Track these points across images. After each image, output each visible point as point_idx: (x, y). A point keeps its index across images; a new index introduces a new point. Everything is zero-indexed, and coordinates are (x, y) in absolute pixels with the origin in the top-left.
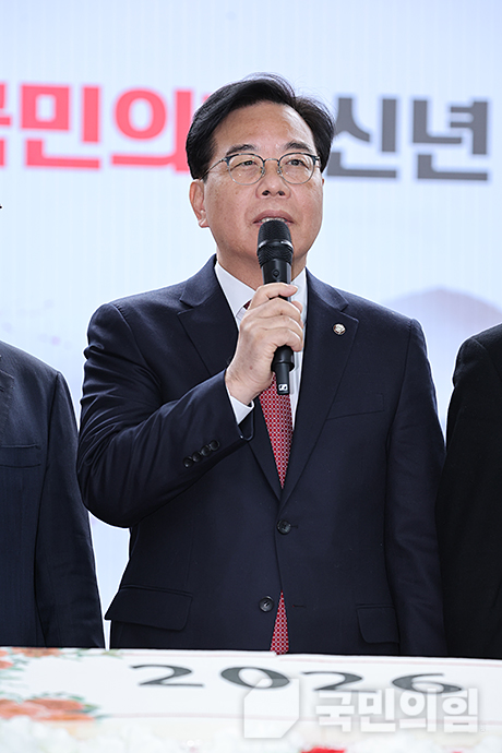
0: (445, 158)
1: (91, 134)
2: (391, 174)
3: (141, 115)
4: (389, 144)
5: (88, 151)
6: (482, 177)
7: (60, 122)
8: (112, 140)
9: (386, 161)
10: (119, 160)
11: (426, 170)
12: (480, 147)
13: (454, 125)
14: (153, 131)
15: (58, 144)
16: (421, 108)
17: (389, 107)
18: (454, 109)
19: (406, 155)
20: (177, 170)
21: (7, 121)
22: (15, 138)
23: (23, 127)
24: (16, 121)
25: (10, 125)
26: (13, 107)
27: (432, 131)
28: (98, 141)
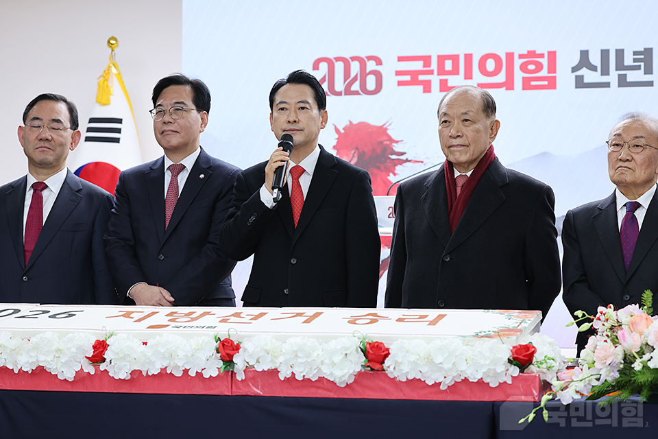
0: (632, 76)
1: (468, 75)
2: (607, 85)
3: (490, 65)
4: (605, 71)
6: (650, 84)
7: (455, 71)
8: (478, 78)
9: (605, 79)
11: (623, 82)
12: (649, 70)
13: (635, 60)
14: (496, 72)
15: (454, 81)
16: (620, 53)
17: (605, 54)
18: (635, 53)
19: (613, 77)
20: (507, 89)
21: (431, 72)
22: (435, 80)
23: (438, 74)
24: (436, 72)
25: (433, 74)
26: (434, 66)
27: (626, 64)
28: (471, 78)
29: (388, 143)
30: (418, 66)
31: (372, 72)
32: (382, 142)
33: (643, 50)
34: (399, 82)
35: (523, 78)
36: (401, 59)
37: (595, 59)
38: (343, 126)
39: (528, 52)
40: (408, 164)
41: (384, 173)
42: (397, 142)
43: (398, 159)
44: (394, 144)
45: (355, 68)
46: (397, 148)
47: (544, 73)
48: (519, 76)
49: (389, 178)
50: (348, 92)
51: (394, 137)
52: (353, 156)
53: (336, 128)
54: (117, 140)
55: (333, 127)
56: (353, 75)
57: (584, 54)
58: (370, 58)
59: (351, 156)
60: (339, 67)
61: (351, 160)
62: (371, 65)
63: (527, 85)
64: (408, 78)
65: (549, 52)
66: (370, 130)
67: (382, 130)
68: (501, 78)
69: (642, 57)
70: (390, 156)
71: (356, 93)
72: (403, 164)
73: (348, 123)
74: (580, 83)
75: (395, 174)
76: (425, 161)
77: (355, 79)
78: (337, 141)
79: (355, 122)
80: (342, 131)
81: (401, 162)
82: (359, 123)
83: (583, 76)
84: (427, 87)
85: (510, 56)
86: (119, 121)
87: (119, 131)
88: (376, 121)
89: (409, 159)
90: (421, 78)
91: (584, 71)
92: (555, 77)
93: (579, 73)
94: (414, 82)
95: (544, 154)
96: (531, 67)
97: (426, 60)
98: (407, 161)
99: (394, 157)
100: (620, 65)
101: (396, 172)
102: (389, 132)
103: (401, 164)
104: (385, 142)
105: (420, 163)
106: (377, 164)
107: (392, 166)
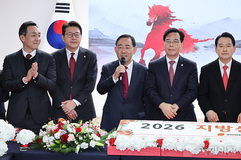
29: (169, 13)
32: (167, 13)
38: (152, 7)
40: (177, 21)
41: (168, 24)
42: (173, 13)
43: (173, 19)
44: (171, 13)
46: (173, 15)
49: (169, 26)
51: (171, 11)
52: (156, 18)
53: (149, 7)
54: (68, 12)
55: (148, 6)
59: (155, 17)
61: (155, 19)
66: (162, 8)
67: (167, 8)
70: (170, 18)
72: (175, 21)
73: (154, 5)
75: (172, 25)
76: (183, 20)
78: (149, 12)
79: (156, 5)
80: (152, 8)
81: (174, 20)
82: (158, 5)
86: (69, 4)
87: (68, 8)
88: (164, 5)
89: (177, 19)
95: (228, 18)
98: (176, 20)
99: (171, 18)
101: (172, 24)
102: (169, 9)
103: (174, 21)
104: (168, 13)
105: (181, 21)
106: (165, 21)
107: (170, 22)
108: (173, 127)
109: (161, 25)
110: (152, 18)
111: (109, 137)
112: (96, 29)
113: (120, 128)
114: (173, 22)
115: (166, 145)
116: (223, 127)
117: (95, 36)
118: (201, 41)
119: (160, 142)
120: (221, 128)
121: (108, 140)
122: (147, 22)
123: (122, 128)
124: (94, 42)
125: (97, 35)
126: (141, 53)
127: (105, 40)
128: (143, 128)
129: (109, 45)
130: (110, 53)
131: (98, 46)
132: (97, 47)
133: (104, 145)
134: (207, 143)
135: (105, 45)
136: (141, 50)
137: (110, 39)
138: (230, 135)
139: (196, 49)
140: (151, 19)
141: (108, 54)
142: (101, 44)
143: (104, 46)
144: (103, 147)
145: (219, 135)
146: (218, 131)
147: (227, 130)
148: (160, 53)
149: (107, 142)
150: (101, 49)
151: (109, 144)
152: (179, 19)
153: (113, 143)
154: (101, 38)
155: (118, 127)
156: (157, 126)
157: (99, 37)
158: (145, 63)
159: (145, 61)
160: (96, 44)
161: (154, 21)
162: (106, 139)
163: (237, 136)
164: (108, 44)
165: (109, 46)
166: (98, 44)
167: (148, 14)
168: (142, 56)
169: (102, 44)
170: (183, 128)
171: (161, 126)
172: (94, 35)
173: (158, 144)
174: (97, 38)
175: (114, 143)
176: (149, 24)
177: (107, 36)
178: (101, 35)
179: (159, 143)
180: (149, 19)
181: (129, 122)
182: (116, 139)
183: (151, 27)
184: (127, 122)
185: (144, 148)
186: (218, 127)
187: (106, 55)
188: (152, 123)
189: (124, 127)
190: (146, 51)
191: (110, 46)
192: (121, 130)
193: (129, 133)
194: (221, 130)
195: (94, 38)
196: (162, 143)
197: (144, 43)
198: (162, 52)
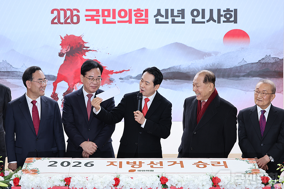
0: (177, 19)
1: (114, 17)
2: (167, 23)
3: (123, 14)
4: (167, 17)
5: (114, 20)
6: (184, 22)
7: (109, 16)
8: (118, 18)
9: (167, 20)
10: (119, 22)
11: (173, 22)
12: (183, 17)
13: (178, 13)
14: (125, 16)
15: (108, 19)
16: (172, 11)
17: (167, 11)
18: (178, 11)
19: (170, 20)
20: (129, 23)
21: (99, 16)
22: (101, 19)
23: (102, 17)
24: (101, 16)
25: (100, 17)
26: (100, 13)
27: (174, 15)
28: (115, 19)
29: (82, 43)
30: (94, 13)
31: (75, 15)
32: (80, 43)
33: (181, 9)
34: (86, 19)
35: (135, 19)
36: (87, 10)
37: (163, 13)
39: (137, 9)
40: (90, 51)
41: (81, 55)
42: (86, 43)
44: (84, 44)
45: (68, 13)
46: (86, 45)
47: (143, 17)
48: (134, 18)
49: (83, 57)
50: (66, 23)
53: (61, 37)
56: (68, 16)
57: (159, 10)
58: (75, 10)
59: (67, 48)
60: (62, 13)
62: (75, 13)
63: (137, 22)
64: (90, 18)
65: (145, 9)
66: (75, 38)
67: (80, 38)
68: (127, 19)
69: (181, 12)
70: (83, 48)
71: (69, 23)
73: (66, 35)
74: (157, 22)
75: (85, 56)
76: (97, 50)
77: (68, 18)
79: (69, 35)
80: (64, 38)
81: (88, 51)
82: (70, 35)
83: (158, 19)
84: (98, 22)
85: (130, 10)
88: (77, 35)
89: (91, 50)
90: (95, 18)
91: (159, 17)
92: (148, 19)
93: (157, 18)
94: (92, 19)
95: (144, 49)
96: (139, 15)
97: (97, 11)
98: (90, 50)
99: (85, 49)
100: (172, 15)
101: (86, 54)
102: (82, 39)
104: (81, 43)
105: (95, 51)
106: (78, 52)
107: (84, 52)
108: (82, 165)
109: (74, 56)
110: (65, 49)
111: (13, 177)
112: (4, 60)
113: (25, 167)
114: (87, 53)
115: (74, 183)
116: (135, 163)
117: (4, 68)
118: (116, 73)
119: (68, 180)
120: (133, 163)
121: (12, 180)
122: (59, 53)
123: (28, 167)
124: (2, 75)
125: (6, 67)
126: (53, 86)
127: (14, 72)
128: (50, 166)
129: (19, 77)
130: (20, 86)
131: (7, 79)
132: (5, 80)
133: (8, 186)
134: (117, 180)
135: (14, 77)
136: (53, 83)
137: (20, 72)
138: (141, 171)
139: (111, 81)
140: (63, 50)
141: (18, 87)
142: (10, 77)
143: (14, 79)
144: (7, 187)
145: (130, 171)
146: (129, 167)
147: (138, 166)
148: (74, 85)
149: (11, 182)
150: (10, 83)
151: (13, 184)
152: (93, 50)
153: (17, 184)
154: (10, 71)
155: (24, 166)
156: (65, 164)
157: (8, 69)
158: (57, 97)
159: (57, 95)
160: (5, 77)
161: (66, 52)
162: (11, 179)
163: (148, 172)
164: (17, 77)
165: (18, 79)
166: (7, 77)
167: (60, 45)
168: (55, 89)
169: (12, 77)
170: (92, 165)
171: (69, 164)
172: (2, 67)
173: (65, 183)
174: (5, 71)
175: (19, 183)
176: (61, 55)
177: (17, 69)
178: (10, 67)
179: (67, 182)
180: (61, 50)
181: (35, 160)
182: (20, 178)
183: (64, 58)
184: (33, 160)
185: (51, 188)
186: (130, 163)
187: (16, 88)
188: (60, 160)
189: (30, 165)
190: (58, 84)
191: (20, 79)
192: (26, 169)
193: (35, 172)
194: (133, 167)
195: (2, 71)
196: (70, 181)
197: (56, 75)
198: (75, 84)
